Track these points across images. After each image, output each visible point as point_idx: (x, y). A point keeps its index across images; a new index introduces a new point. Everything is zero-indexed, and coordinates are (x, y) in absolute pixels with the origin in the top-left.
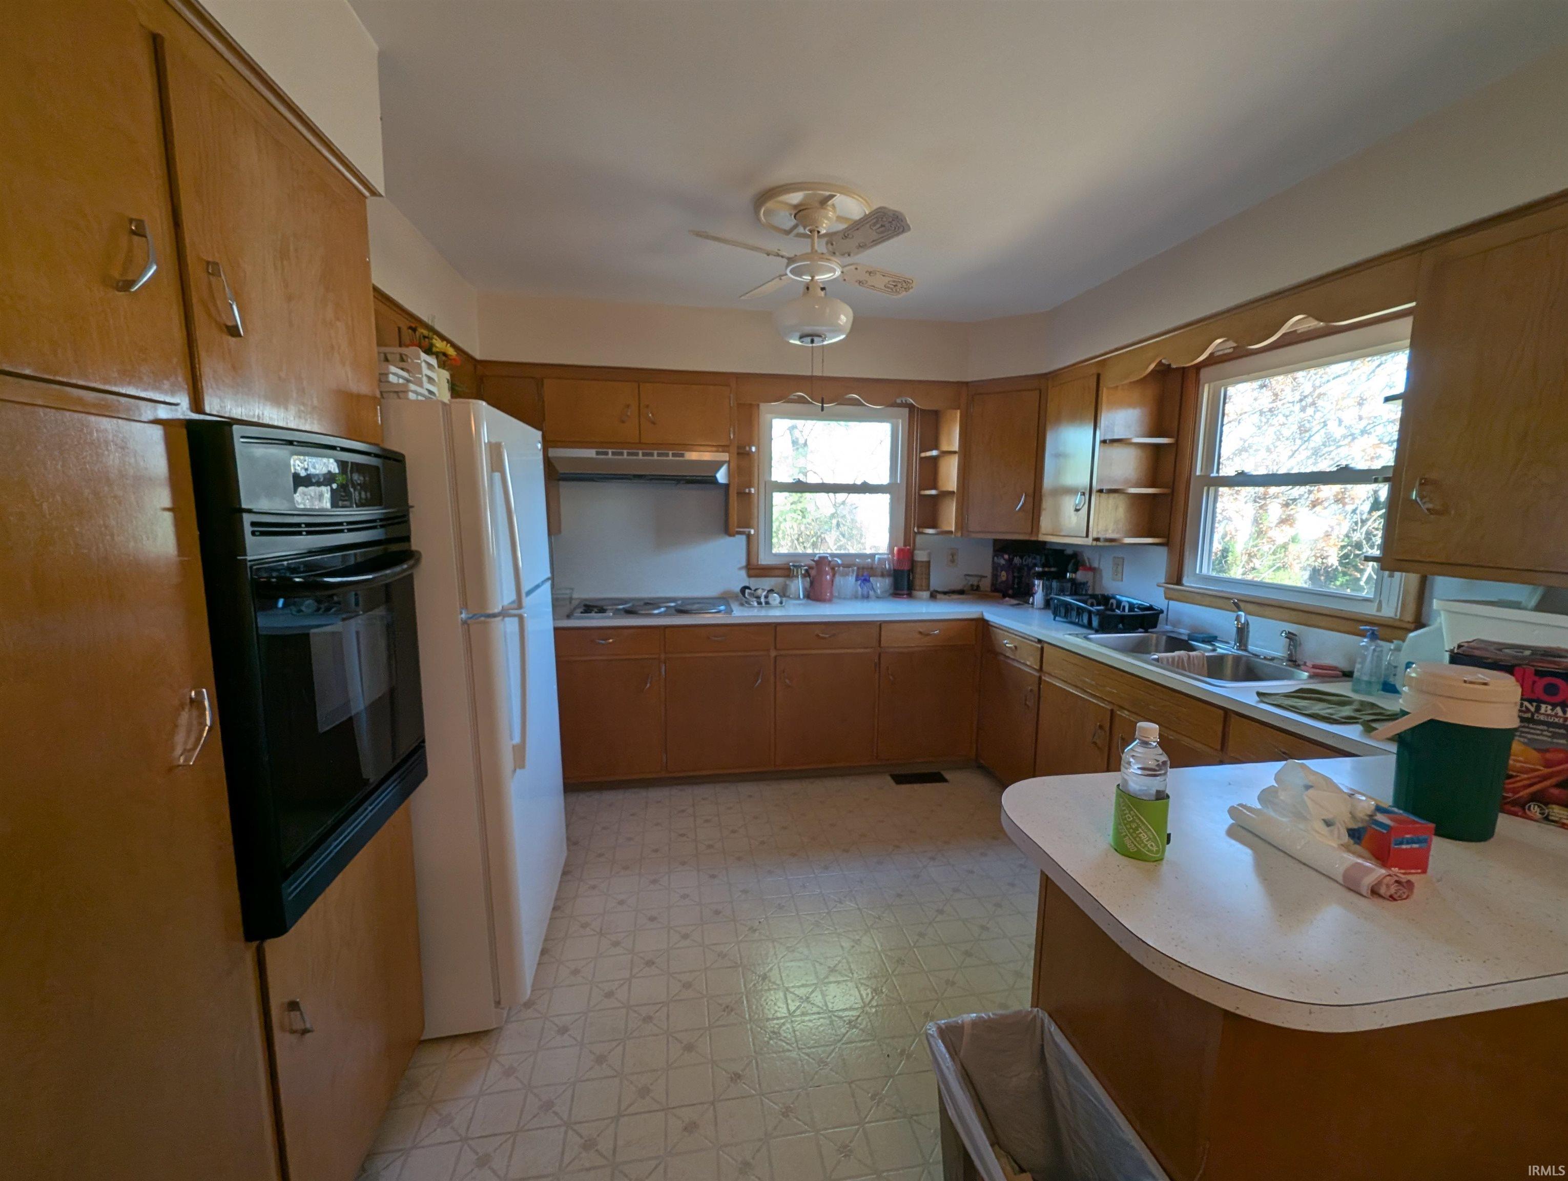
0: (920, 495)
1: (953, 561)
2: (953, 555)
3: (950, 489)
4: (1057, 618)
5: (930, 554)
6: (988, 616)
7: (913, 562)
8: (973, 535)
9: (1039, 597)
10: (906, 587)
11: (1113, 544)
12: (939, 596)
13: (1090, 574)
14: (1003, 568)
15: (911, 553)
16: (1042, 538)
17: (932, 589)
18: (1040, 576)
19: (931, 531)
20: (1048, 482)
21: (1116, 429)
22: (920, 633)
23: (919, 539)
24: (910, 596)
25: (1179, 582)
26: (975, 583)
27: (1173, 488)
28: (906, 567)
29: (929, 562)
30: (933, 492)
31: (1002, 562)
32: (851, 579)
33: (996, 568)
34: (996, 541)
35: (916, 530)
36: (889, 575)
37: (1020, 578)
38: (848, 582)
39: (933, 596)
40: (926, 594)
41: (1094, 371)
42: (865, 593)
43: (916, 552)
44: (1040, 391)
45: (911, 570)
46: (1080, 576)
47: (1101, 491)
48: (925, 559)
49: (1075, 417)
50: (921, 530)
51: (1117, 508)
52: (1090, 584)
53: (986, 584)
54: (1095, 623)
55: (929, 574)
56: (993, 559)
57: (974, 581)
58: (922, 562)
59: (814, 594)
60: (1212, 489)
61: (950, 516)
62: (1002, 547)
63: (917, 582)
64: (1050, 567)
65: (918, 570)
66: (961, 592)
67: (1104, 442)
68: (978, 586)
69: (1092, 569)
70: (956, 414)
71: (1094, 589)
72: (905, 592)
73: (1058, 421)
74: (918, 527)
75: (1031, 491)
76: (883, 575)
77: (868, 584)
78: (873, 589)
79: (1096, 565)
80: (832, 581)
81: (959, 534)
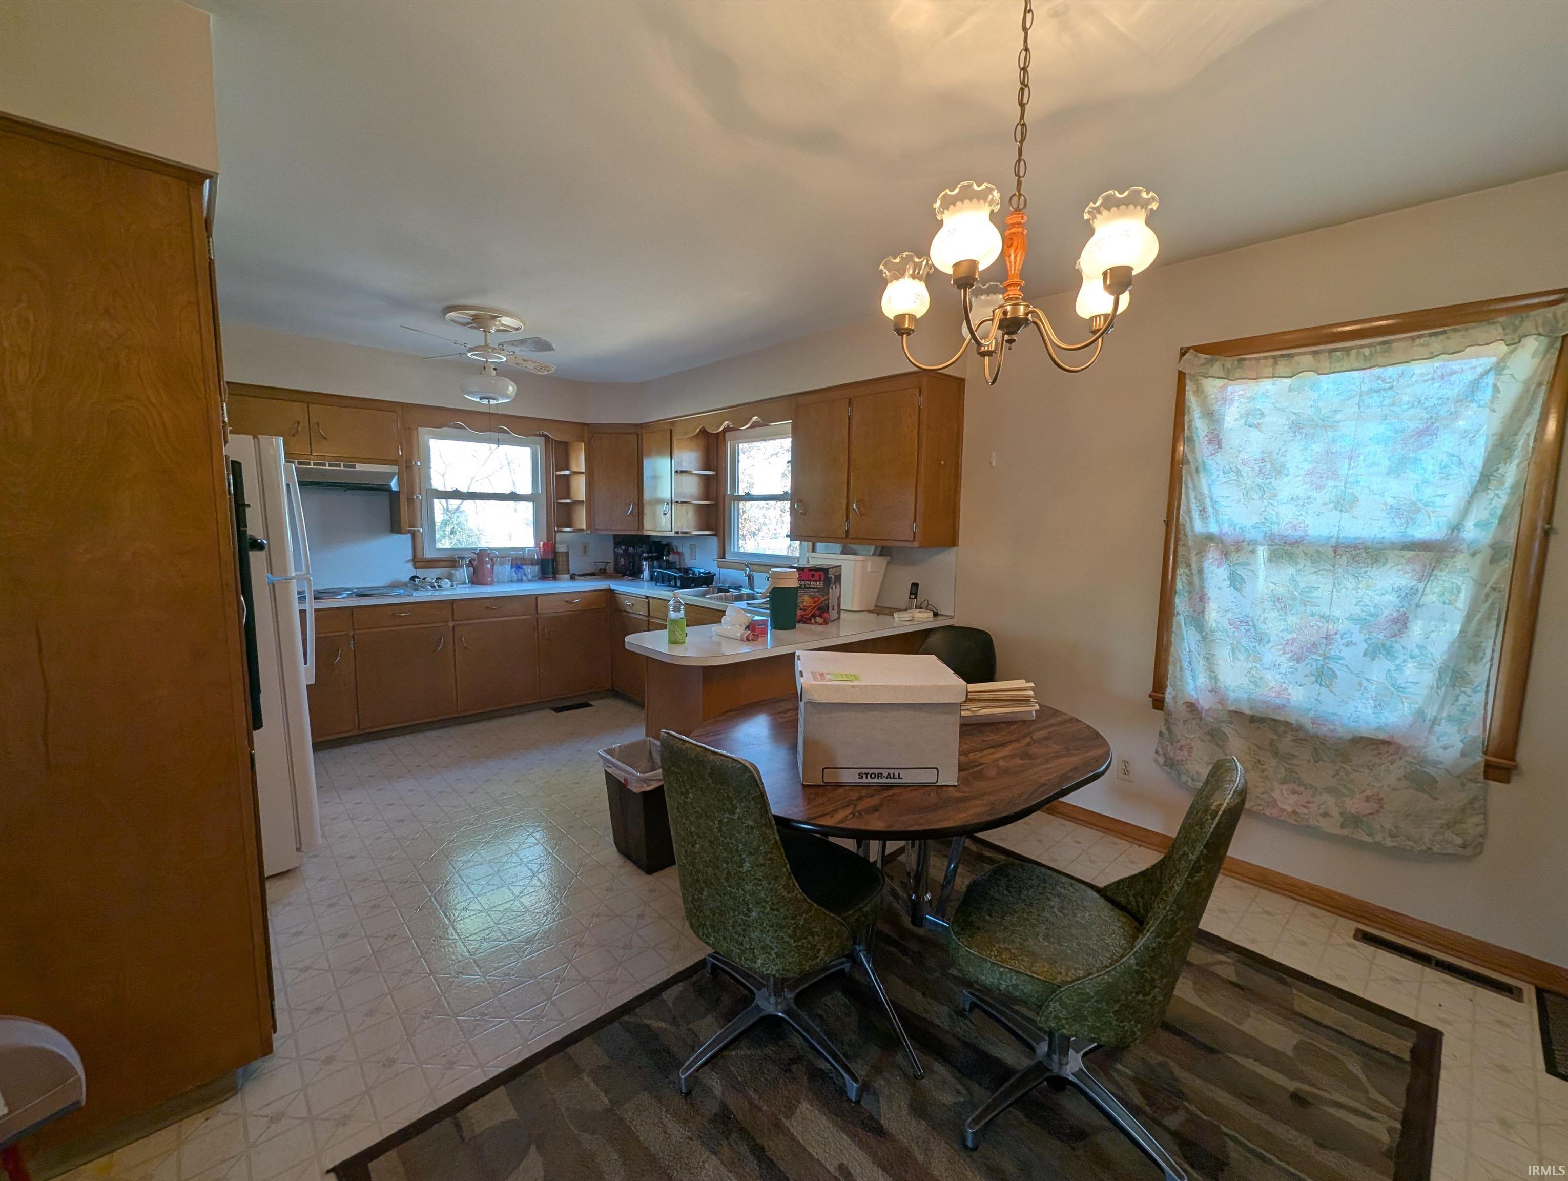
0: (557, 503)
1: (585, 552)
2: (585, 548)
3: (581, 499)
4: (658, 584)
5: (568, 547)
6: (613, 587)
7: (555, 553)
8: (599, 532)
9: (646, 574)
10: (551, 572)
11: (687, 535)
12: (577, 577)
13: (677, 556)
14: (622, 556)
15: (554, 546)
16: (645, 533)
17: (571, 573)
18: (646, 559)
19: (568, 529)
20: (647, 495)
21: (683, 464)
22: (566, 601)
23: (558, 535)
24: (555, 578)
25: (724, 557)
26: (603, 568)
27: (717, 499)
28: (550, 557)
29: (567, 553)
30: (568, 501)
31: (621, 551)
32: (508, 567)
33: (617, 556)
34: (615, 536)
35: (556, 529)
36: (537, 564)
37: (634, 563)
38: (506, 570)
39: (573, 577)
40: (567, 576)
41: (668, 427)
42: (520, 578)
43: (557, 545)
44: (638, 435)
45: (554, 560)
46: (671, 558)
47: (677, 502)
48: (565, 550)
49: (660, 453)
50: (560, 529)
51: (687, 513)
52: (678, 563)
53: (610, 568)
54: (679, 584)
55: (568, 561)
56: (614, 549)
57: (602, 566)
58: (563, 552)
59: (476, 579)
60: (736, 502)
61: (581, 518)
62: (620, 540)
63: (560, 568)
64: (652, 553)
65: (561, 559)
66: (593, 574)
67: (677, 472)
68: (605, 570)
69: (678, 553)
70: (581, 446)
71: (680, 565)
72: (551, 576)
73: (650, 455)
74: (558, 528)
75: (636, 501)
76: (532, 564)
77: (522, 570)
78: (525, 575)
79: (680, 550)
80: (493, 569)
81: (589, 532)
